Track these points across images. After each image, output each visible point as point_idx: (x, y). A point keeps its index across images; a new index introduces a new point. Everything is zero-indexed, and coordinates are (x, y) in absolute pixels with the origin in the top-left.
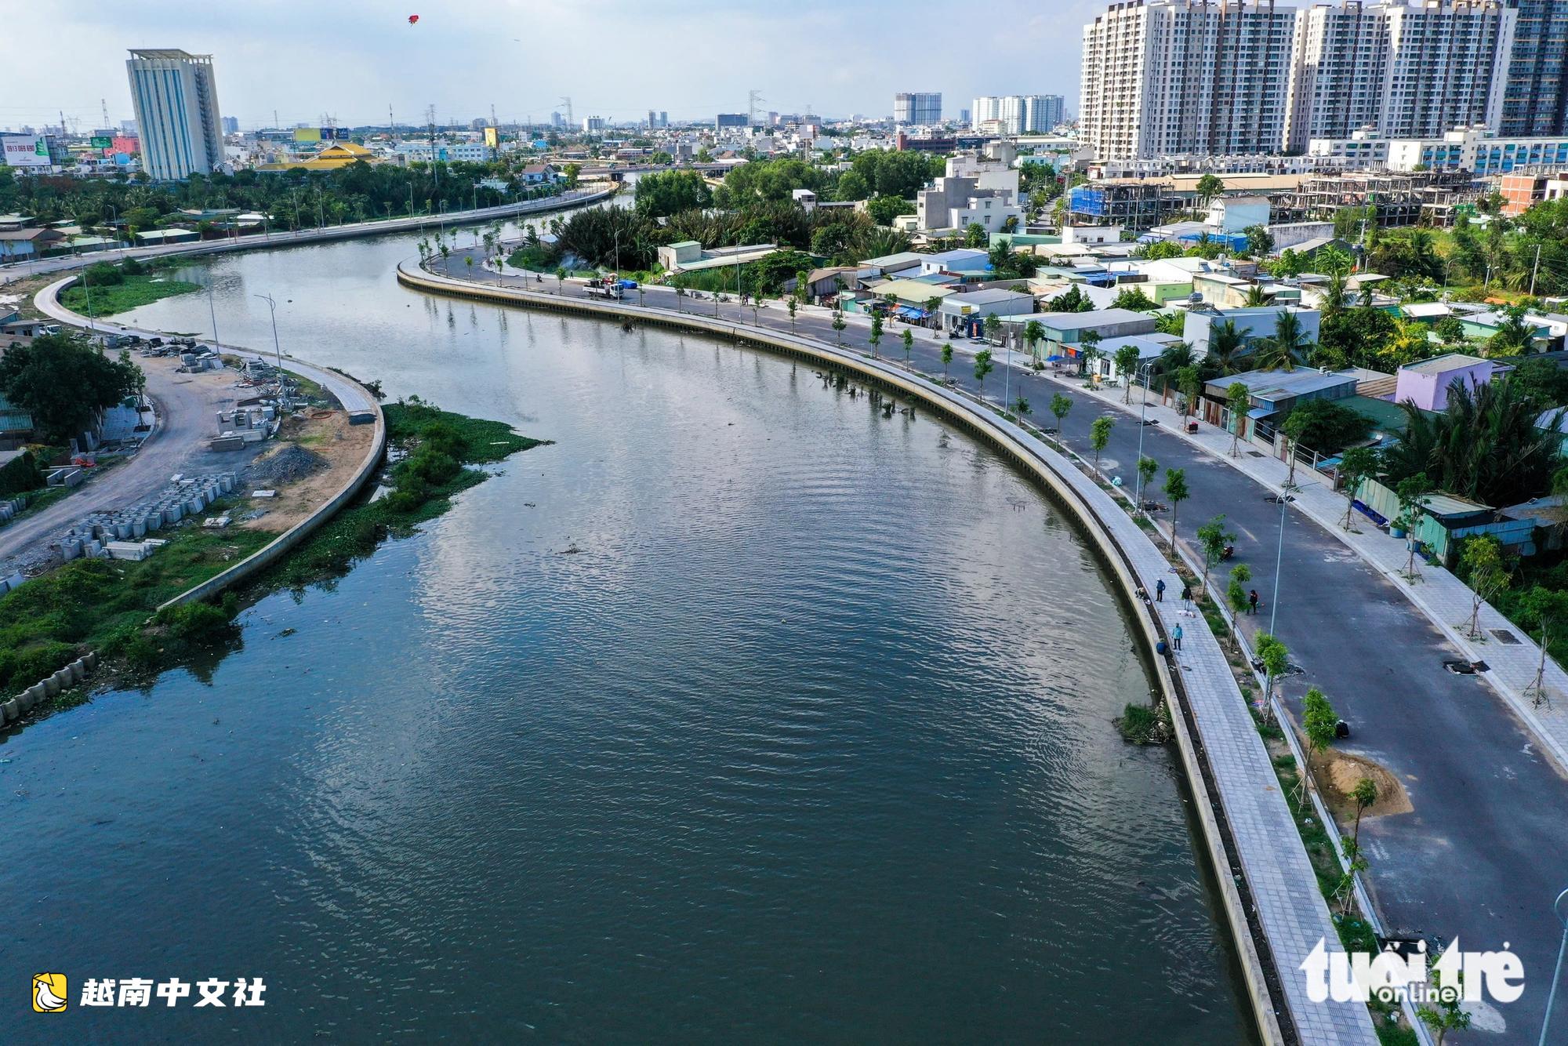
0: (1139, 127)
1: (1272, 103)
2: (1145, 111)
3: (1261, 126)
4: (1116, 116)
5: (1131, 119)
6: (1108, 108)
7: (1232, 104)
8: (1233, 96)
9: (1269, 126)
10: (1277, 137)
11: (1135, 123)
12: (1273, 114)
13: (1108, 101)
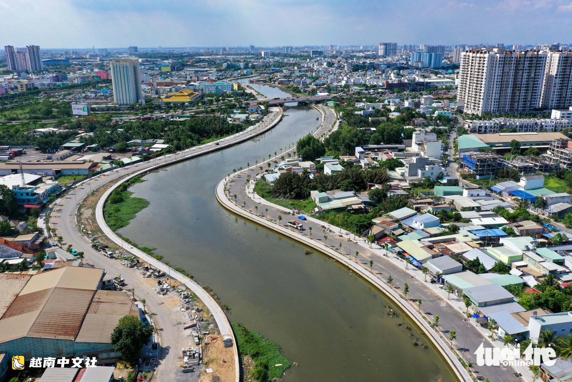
0: (483, 99)
1: (536, 90)
2: (486, 93)
3: (531, 98)
4: (474, 93)
5: (480, 96)
6: (471, 89)
7: (520, 90)
8: (521, 87)
9: (535, 98)
10: (538, 103)
11: (482, 97)
12: (537, 94)
13: (471, 87)
